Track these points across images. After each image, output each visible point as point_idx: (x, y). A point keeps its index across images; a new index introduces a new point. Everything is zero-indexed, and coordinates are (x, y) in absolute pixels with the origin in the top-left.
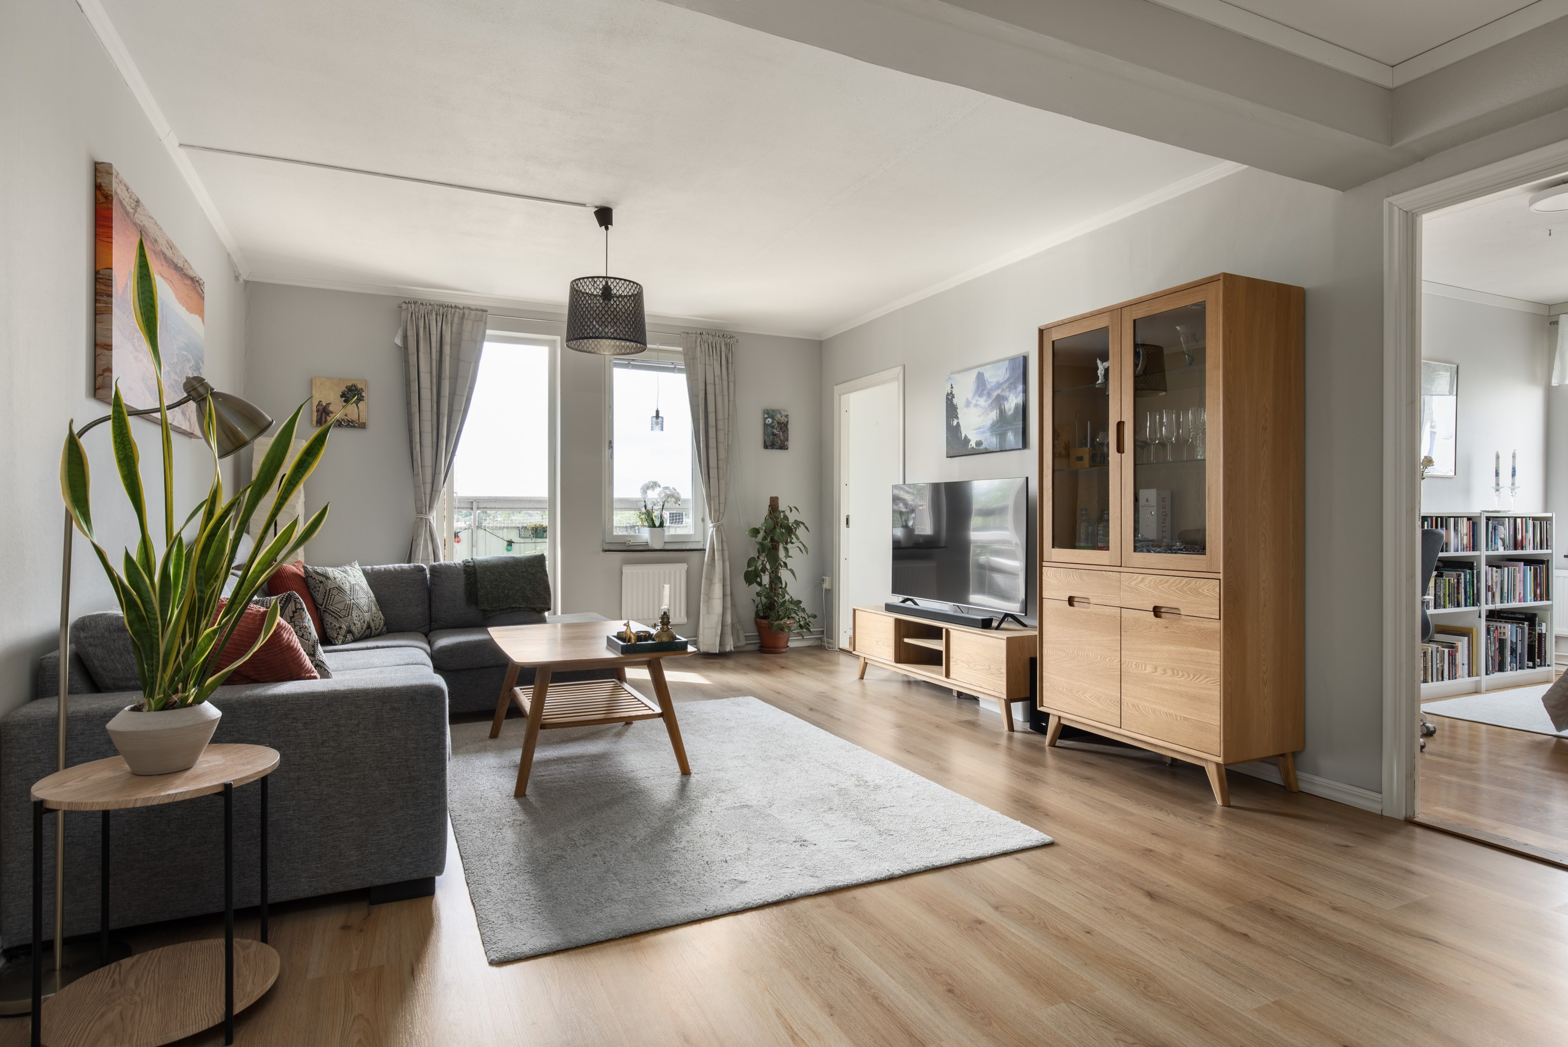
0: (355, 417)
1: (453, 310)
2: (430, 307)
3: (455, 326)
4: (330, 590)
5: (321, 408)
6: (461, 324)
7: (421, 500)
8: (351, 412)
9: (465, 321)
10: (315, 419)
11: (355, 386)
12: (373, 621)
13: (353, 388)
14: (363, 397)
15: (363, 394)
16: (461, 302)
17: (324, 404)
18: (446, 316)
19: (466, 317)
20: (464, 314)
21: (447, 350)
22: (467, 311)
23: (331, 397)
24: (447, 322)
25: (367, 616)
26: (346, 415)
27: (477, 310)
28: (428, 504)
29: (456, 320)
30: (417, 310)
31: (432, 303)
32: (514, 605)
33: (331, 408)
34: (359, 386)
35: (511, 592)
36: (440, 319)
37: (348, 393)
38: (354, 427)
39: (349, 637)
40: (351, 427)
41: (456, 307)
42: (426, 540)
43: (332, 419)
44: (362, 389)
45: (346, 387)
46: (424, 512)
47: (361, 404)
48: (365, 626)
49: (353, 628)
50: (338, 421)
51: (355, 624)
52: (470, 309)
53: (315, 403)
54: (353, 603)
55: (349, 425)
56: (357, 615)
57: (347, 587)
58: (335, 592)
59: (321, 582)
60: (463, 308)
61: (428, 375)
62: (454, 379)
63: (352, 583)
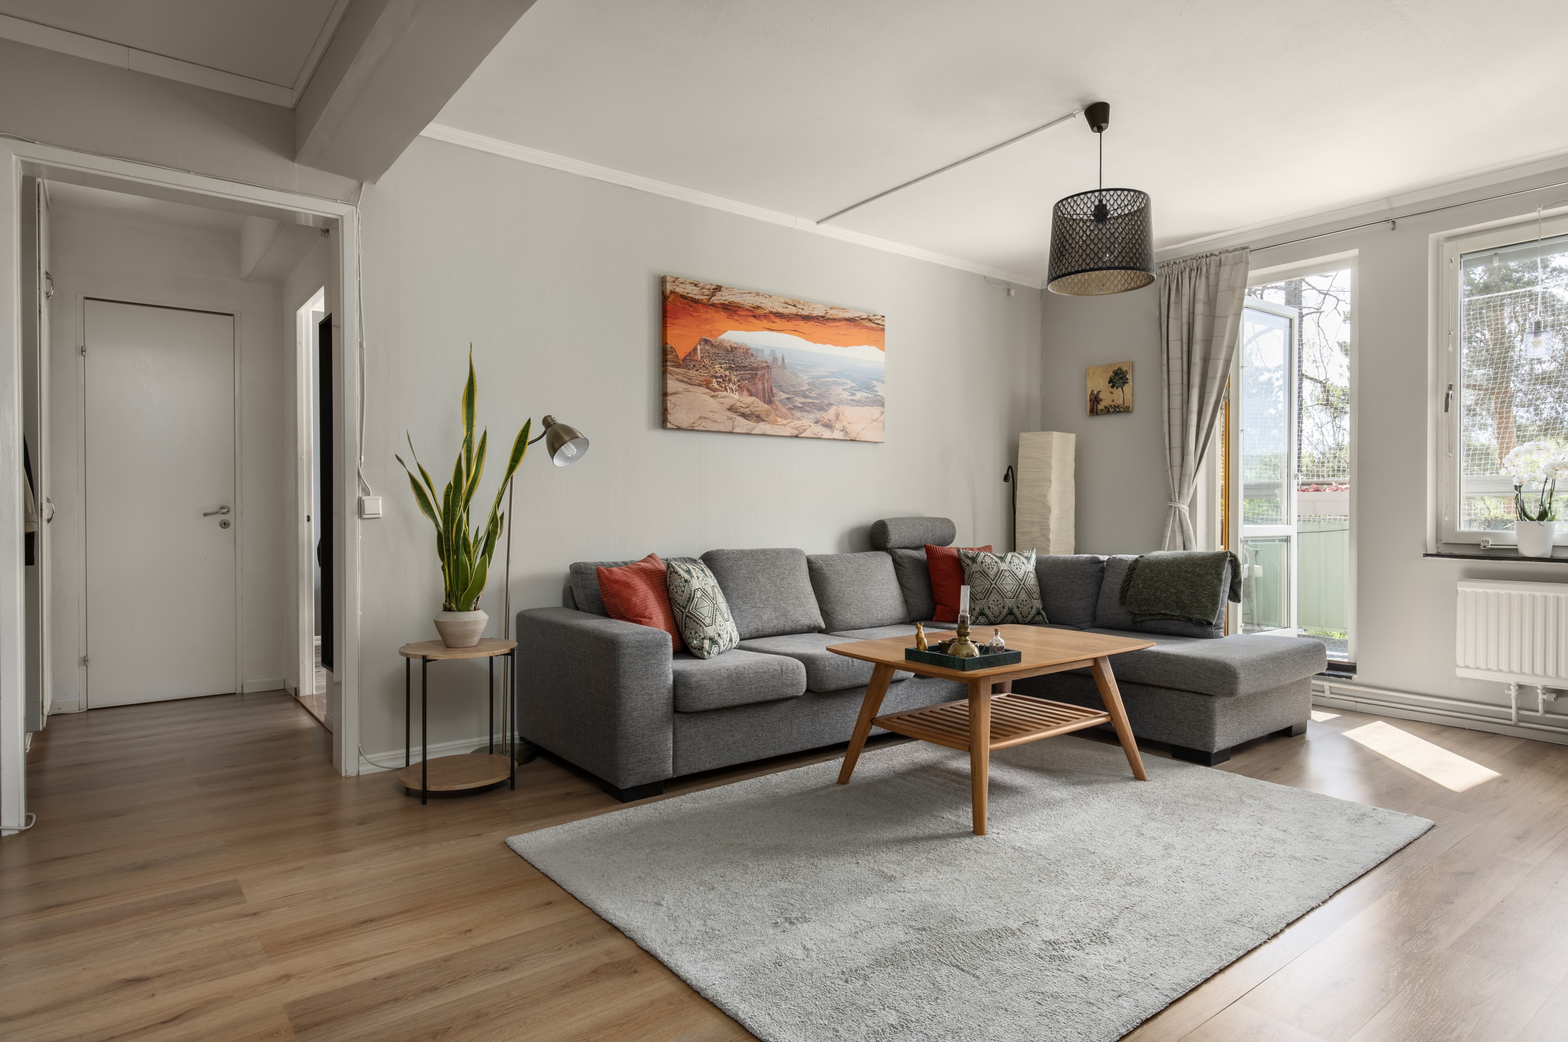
0: (1120, 402)
1: (1208, 259)
2: (1184, 263)
3: (1212, 278)
4: (973, 573)
5: (1093, 397)
6: (1218, 274)
7: (1169, 486)
8: (1118, 396)
9: (1222, 268)
10: (1088, 409)
11: (1120, 370)
12: (1018, 607)
13: (1119, 372)
14: (1127, 379)
15: (1128, 376)
16: (1215, 248)
17: (1095, 393)
18: (1201, 269)
19: (1222, 263)
20: (1220, 260)
21: (1200, 308)
22: (1223, 256)
23: (1100, 384)
24: (1200, 276)
25: (1010, 603)
26: (1113, 401)
27: (1235, 250)
28: (1177, 490)
29: (1213, 270)
30: (1170, 272)
31: (1185, 259)
32: (1163, 611)
33: (1101, 396)
34: (1124, 369)
35: (1164, 595)
36: (1194, 274)
37: (1115, 378)
38: (1120, 412)
39: (982, 619)
40: (1118, 412)
41: (1212, 255)
42: (1173, 531)
43: (1101, 407)
44: (1126, 371)
45: (1113, 372)
46: (1173, 500)
47: (1127, 388)
48: (1005, 612)
49: (987, 611)
50: (1106, 407)
51: (989, 608)
52: (1227, 251)
53: (1089, 393)
54: (994, 587)
55: (1115, 410)
56: (995, 600)
57: (992, 573)
58: (977, 575)
59: (968, 565)
60: (1220, 253)
61: (1179, 343)
62: (1208, 342)
63: (1002, 568)
